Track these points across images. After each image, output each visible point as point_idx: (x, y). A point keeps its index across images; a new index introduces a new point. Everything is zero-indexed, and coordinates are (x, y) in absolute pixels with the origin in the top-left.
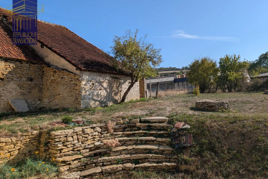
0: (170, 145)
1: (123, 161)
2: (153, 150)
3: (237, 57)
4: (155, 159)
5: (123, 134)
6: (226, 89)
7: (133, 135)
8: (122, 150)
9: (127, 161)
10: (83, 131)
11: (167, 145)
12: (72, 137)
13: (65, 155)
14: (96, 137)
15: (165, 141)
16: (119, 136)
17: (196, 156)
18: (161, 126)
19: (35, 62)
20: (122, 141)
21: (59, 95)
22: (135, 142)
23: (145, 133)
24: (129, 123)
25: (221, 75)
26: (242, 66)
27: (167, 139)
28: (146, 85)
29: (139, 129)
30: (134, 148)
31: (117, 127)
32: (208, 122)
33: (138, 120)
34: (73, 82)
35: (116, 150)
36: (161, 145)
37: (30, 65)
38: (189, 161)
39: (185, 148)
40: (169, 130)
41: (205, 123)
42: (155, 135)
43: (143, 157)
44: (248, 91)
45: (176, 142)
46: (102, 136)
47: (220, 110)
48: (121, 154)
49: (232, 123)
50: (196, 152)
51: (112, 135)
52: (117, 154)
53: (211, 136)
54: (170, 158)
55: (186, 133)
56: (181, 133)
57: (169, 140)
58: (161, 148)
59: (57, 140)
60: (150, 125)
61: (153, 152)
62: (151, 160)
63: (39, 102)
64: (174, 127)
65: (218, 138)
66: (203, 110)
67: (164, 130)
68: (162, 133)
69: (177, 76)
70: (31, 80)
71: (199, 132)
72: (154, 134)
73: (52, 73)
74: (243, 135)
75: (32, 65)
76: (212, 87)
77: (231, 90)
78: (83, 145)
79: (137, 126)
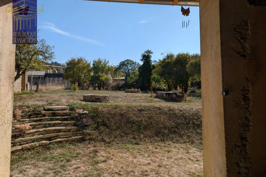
0: (75, 125)
1: (38, 140)
2: (62, 129)
3: (107, 61)
4: (65, 135)
5: (29, 120)
6: (96, 87)
7: (40, 120)
8: (35, 132)
9: (41, 140)
11: (72, 125)
15: (70, 123)
16: (27, 122)
17: (95, 130)
18: (64, 112)
20: (32, 125)
22: (44, 125)
23: (51, 119)
24: (33, 111)
25: (94, 75)
26: (109, 69)
27: (72, 121)
28: (27, 77)
29: (44, 116)
30: (45, 130)
31: (23, 114)
32: (100, 109)
33: (43, 109)
35: (28, 132)
36: (67, 126)
38: (91, 134)
39: (87, 126)
40: (72, 115)
41: (98, 109)
42: (61, 119)
43: (55, 135)
44: (113, 90)
45: (80, 123)
47: (104, 102)
48: (33, 135)
49: (115, 109)
50: (95, 128)
51: (19, 121)
52: (30, 135)
53: (103, 117)
54: (76, 134)
55: (86, 116)
56: (82, 116)
57: (73, 122)
58: (68, 128)
60: (54, 112)
61: (62, 131)
62: (62, 137)
64: (76, 113)
65: (108, 118)
66: (92, 101)
67: (67, 115)
68: (66, 118)
69: (49, 70)
71: (95, 115)
72: (59, 119)
74: (122, 115)
76: (85, 85)
77: (100, 88)
79: (42, 113)
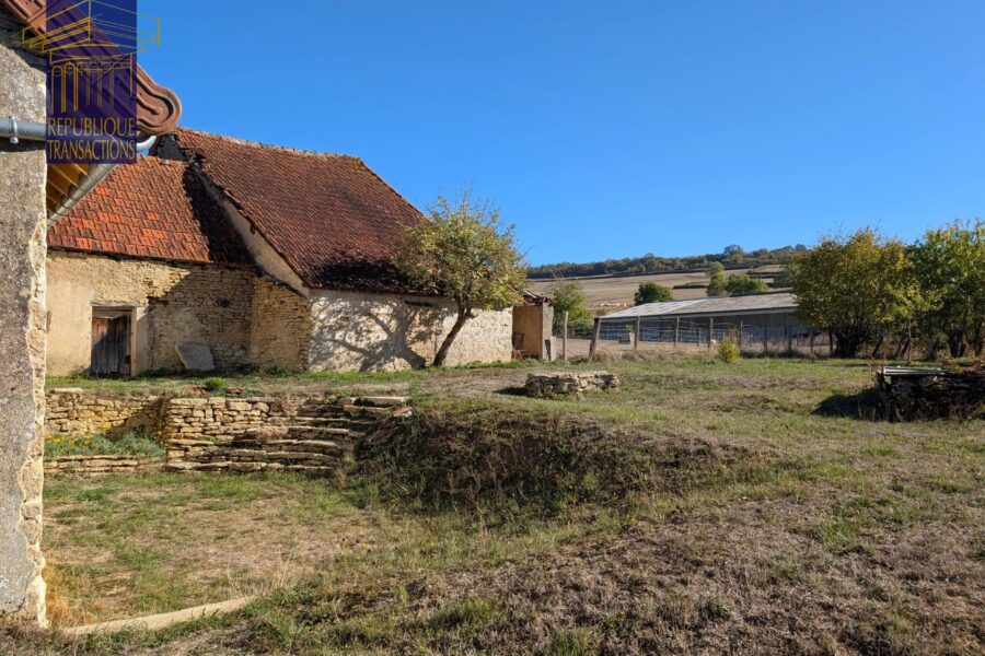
1: (273, 459)
9: (282, 461)
10: (227, 405)
12: (204, 411)
13: (185, 437)
14: (255, 418)
15: (358, 435)
19: (233, 265)
21: (275, 339)
24: (333, 403)
27: (362, 434)
29: (347, 415)
31: (307, 407)
33: (354, 399)
34: (298, 313)
35: (273, 442)
37: (222, 273)
46: (269, 419)
51: (291, 420)
59: (174, 411)
60: (364, 410)
63: (240, 353)
64: (390, 414)
70: (225, 303)
73: (265, 290)
75: (228, 272)
78: (223, 428)
79: (344, 409)
